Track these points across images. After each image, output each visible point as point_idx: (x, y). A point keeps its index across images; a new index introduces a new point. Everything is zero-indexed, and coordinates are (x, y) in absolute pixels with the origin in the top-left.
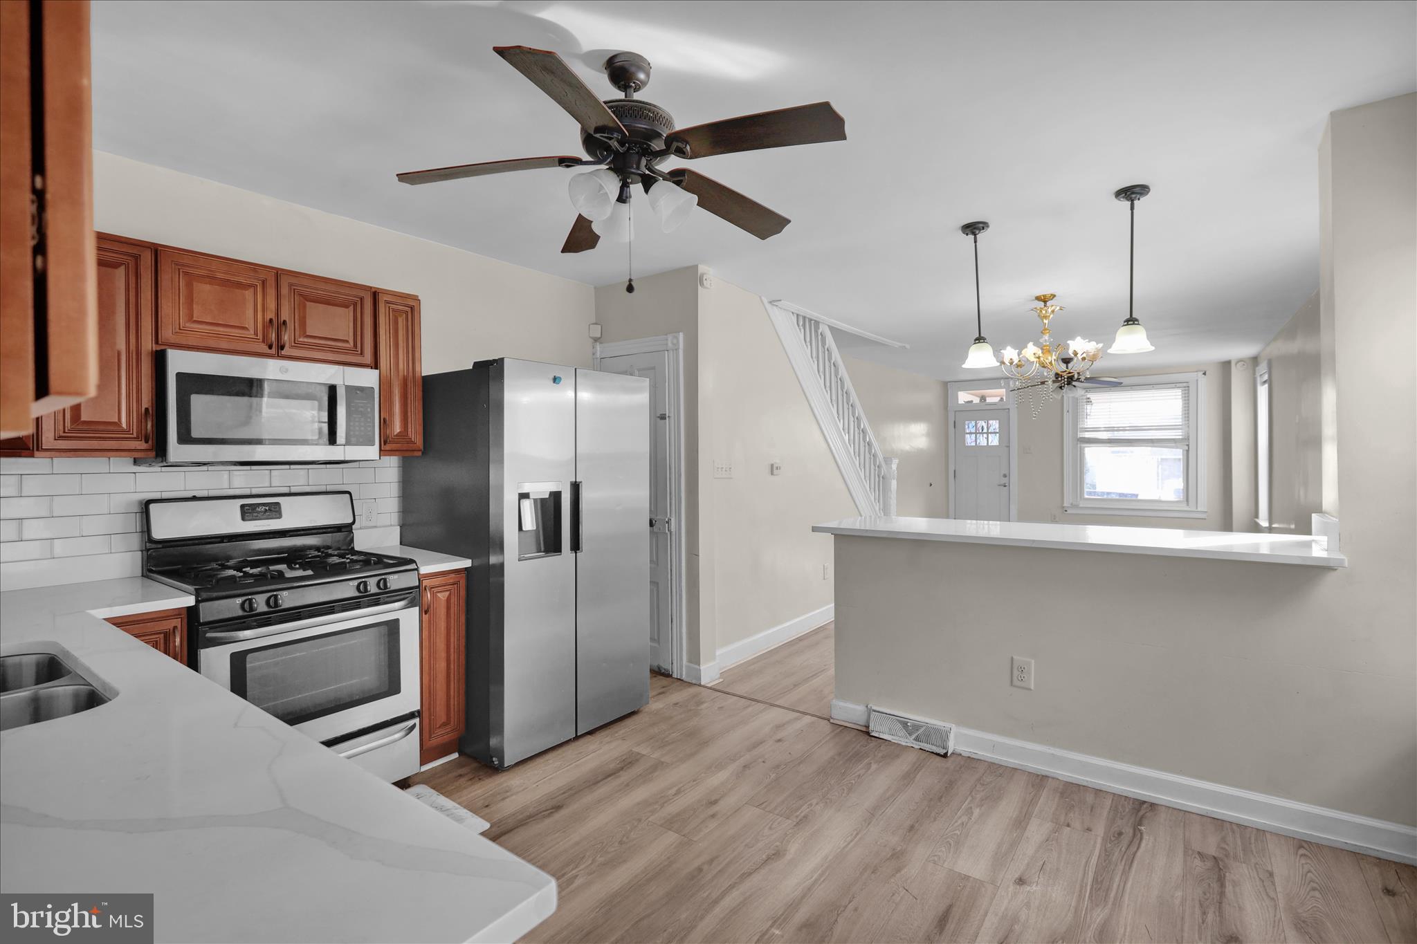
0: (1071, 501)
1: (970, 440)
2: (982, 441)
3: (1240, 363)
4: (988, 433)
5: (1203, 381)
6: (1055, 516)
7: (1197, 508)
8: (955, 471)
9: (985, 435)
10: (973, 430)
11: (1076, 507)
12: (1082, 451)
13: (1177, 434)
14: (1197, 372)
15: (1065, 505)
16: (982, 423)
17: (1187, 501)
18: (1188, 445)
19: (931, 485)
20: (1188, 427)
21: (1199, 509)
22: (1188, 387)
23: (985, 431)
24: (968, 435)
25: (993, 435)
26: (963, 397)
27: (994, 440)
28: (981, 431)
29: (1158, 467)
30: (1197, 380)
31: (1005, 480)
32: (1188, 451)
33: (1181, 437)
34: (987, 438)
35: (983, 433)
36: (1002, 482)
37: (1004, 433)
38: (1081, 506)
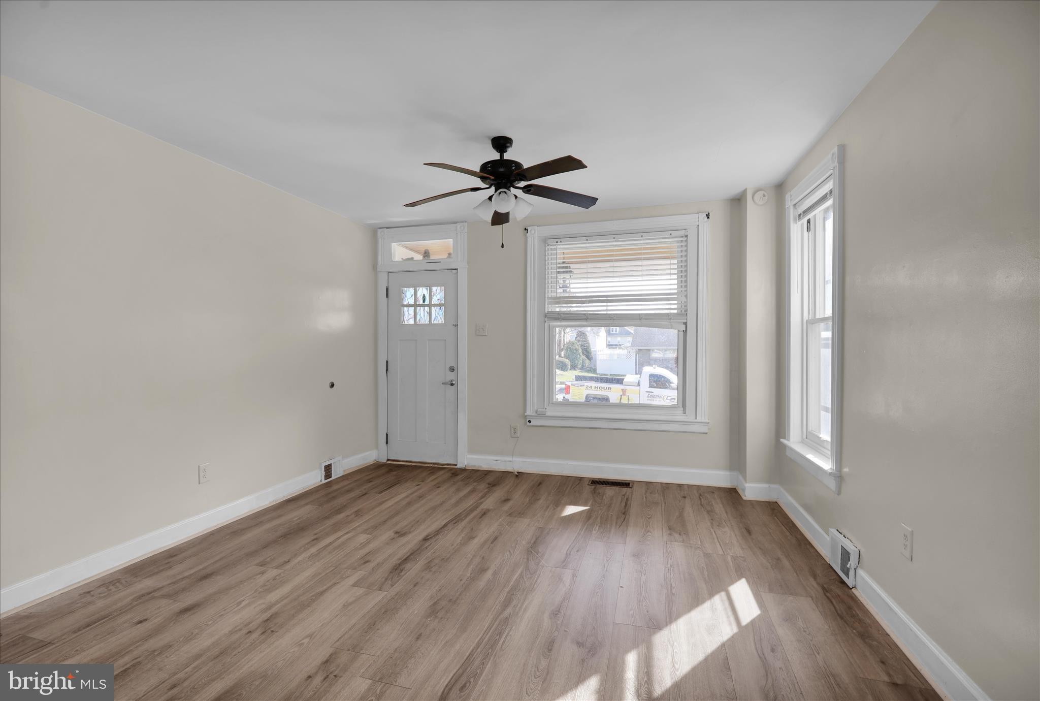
0: (536, 408)
1: (408, 316)
2: (423, 316)
3: (756, 195)
4: (430, 305)
5: (706, 227)
6: (515, 429)
7: (696, 419)
8: (387, 362)
9: (427, 309)
10: (411, 302)
11: (541, 415)
12: (551, 330)
13: (671, 307)
14: (698, 213)
15: (528, 413)
16: (422, 291)
17: (684, 406)
18: (686, 324)
19: (332, 385)
20: (686, 296)
21: (699, 419)
22: (687, 236)
23: (427, 302)
24: (405, 308)
25: (437, 308)
26: (399, 252)
27: (438, 316)
28: (421, 302)
29: (636, 355)
30: (698, 225)
31: (451, 376)
32: (685, 332)
33: (675, 311)
34: (430, 314)
35: (423, 306)
36: (448, 379)
37: (450, 305)
38: (548, 414)
